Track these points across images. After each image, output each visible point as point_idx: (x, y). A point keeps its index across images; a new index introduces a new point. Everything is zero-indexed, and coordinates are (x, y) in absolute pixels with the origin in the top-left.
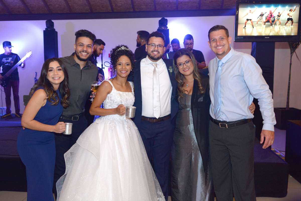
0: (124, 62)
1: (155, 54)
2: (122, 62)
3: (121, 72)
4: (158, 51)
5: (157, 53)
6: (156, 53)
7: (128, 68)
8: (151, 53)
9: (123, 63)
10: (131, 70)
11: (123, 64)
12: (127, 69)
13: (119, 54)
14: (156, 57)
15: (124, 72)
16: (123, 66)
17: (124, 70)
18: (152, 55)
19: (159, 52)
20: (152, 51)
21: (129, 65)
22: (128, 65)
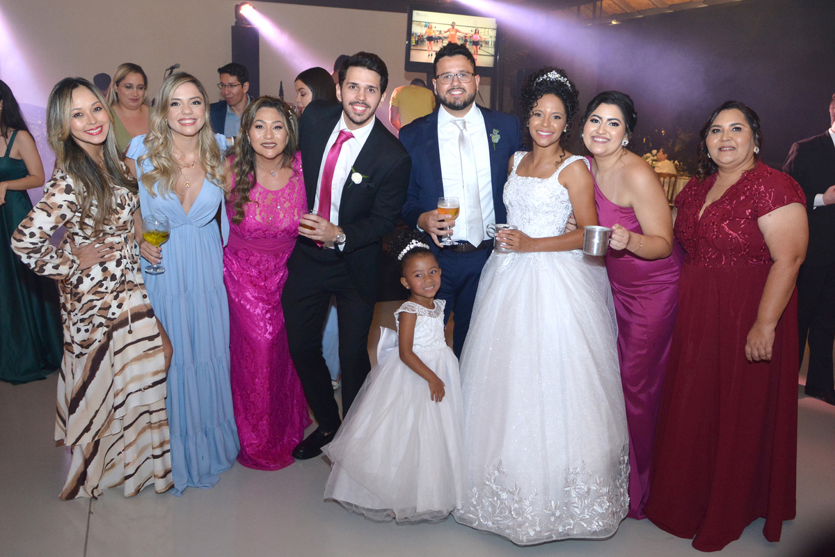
0: (549, 110)
1: (456, 96)
2: (543, 110)
3: (539, 134)
4: (461, 87)
5: (460, 92)
6: (457, 93)
7: (555, 126)
8: (447, 96)
9: (546, 112)
10: (565, 131)
11: (545, 116)
12: (553, 127)
13: (539, 90)
14: (459, 103)
15: (545, 134)
16: (544, 120)
17: (545, 129)
18: (449, 99)
19: (464, 90)
20: (449, 91)
21: (560, 118)
22: (556, 117)
